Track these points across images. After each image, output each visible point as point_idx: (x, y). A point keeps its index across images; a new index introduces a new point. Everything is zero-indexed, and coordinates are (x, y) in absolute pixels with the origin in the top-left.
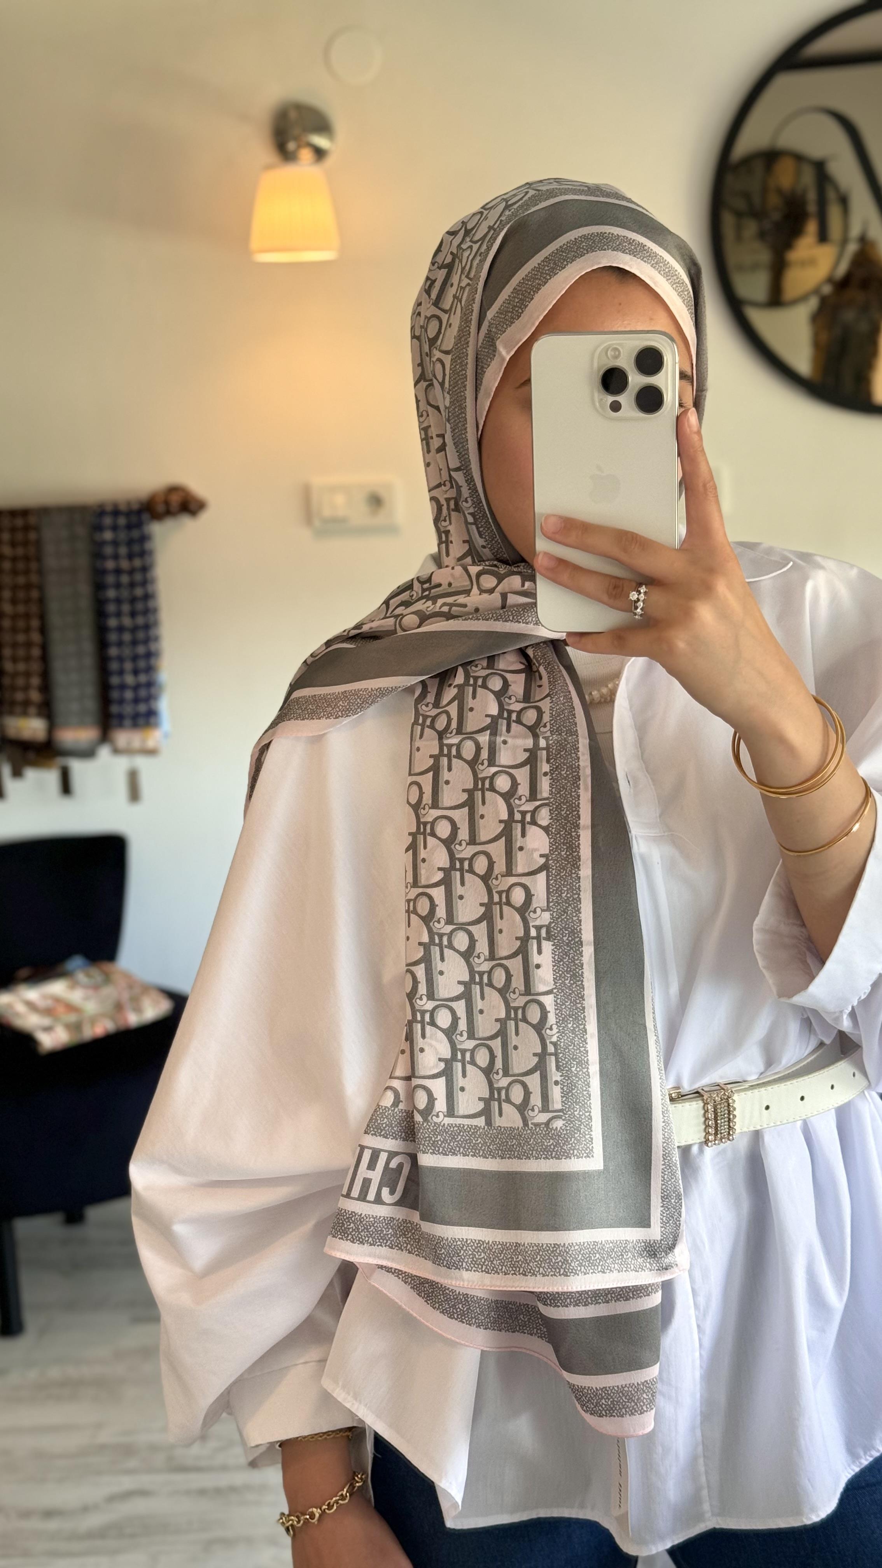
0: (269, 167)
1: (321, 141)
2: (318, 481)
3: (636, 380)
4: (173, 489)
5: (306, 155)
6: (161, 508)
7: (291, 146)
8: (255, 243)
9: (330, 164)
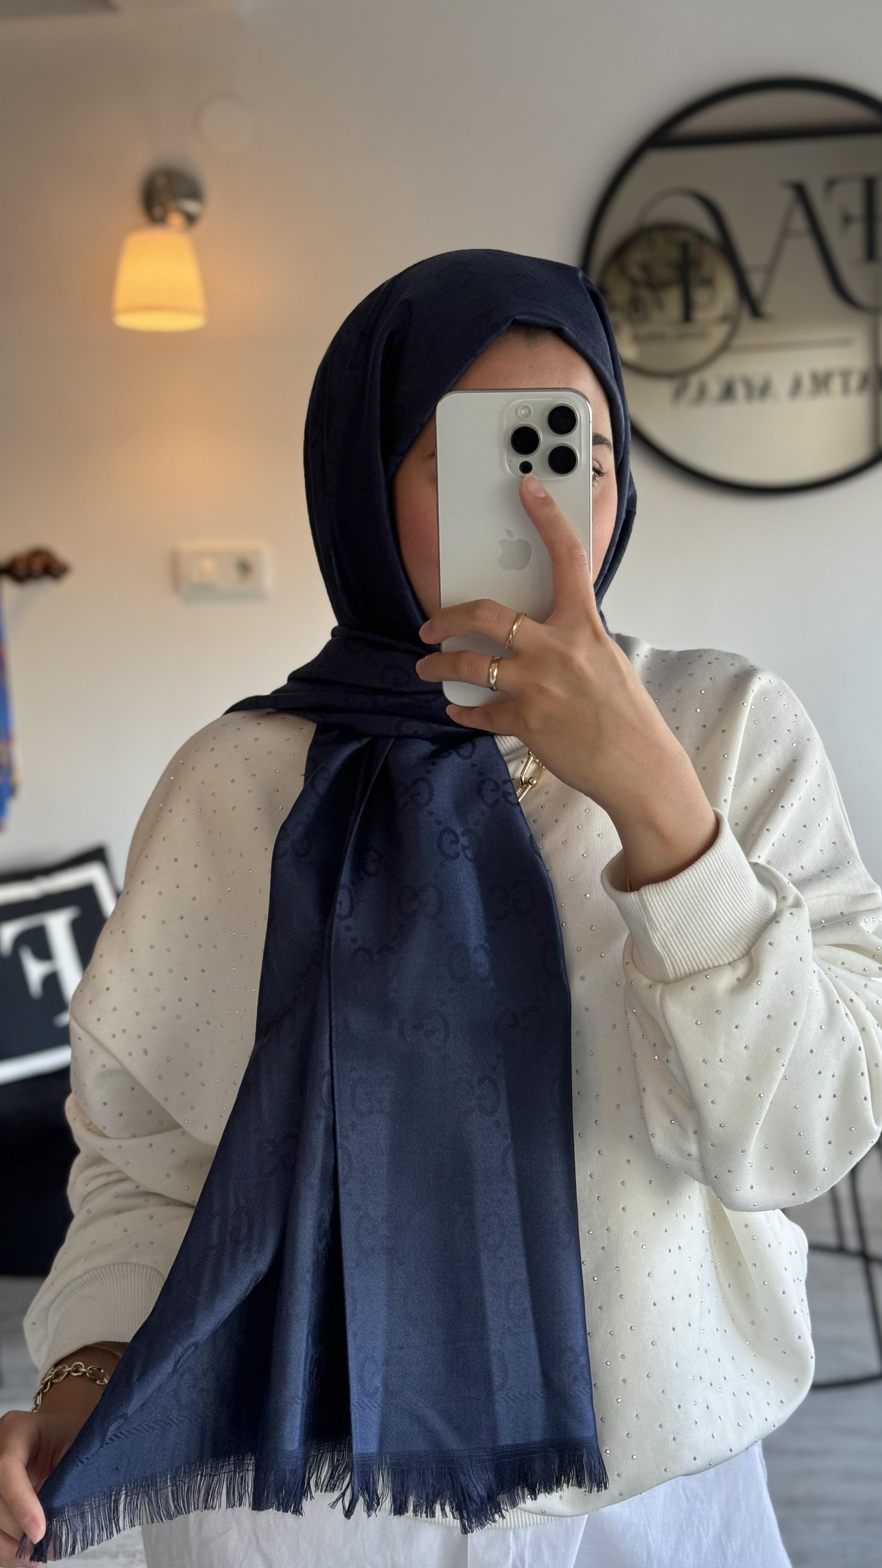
0: (136, 227)
1: (191, 206)
2: (185, 547)
3: (548, 440)
4: (37, 553)
5: (176, 220)
6: (22, 570)
7: (161, 210)
8: (118, 304)
9: (202, 227)
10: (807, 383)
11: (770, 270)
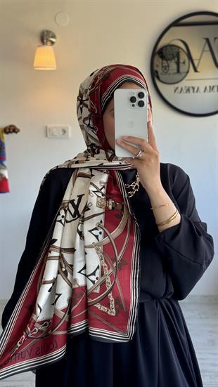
0: (39, 46)
1: (53, 40)
2: (49, 126)
3: (138, 100)
4: (11, 126)
5: (49, 43)
6: (8, 131)
7: (45, 41)
8: (35, 65)
9: (55, 45)
10: (208, 88)
11: (200, 60)
